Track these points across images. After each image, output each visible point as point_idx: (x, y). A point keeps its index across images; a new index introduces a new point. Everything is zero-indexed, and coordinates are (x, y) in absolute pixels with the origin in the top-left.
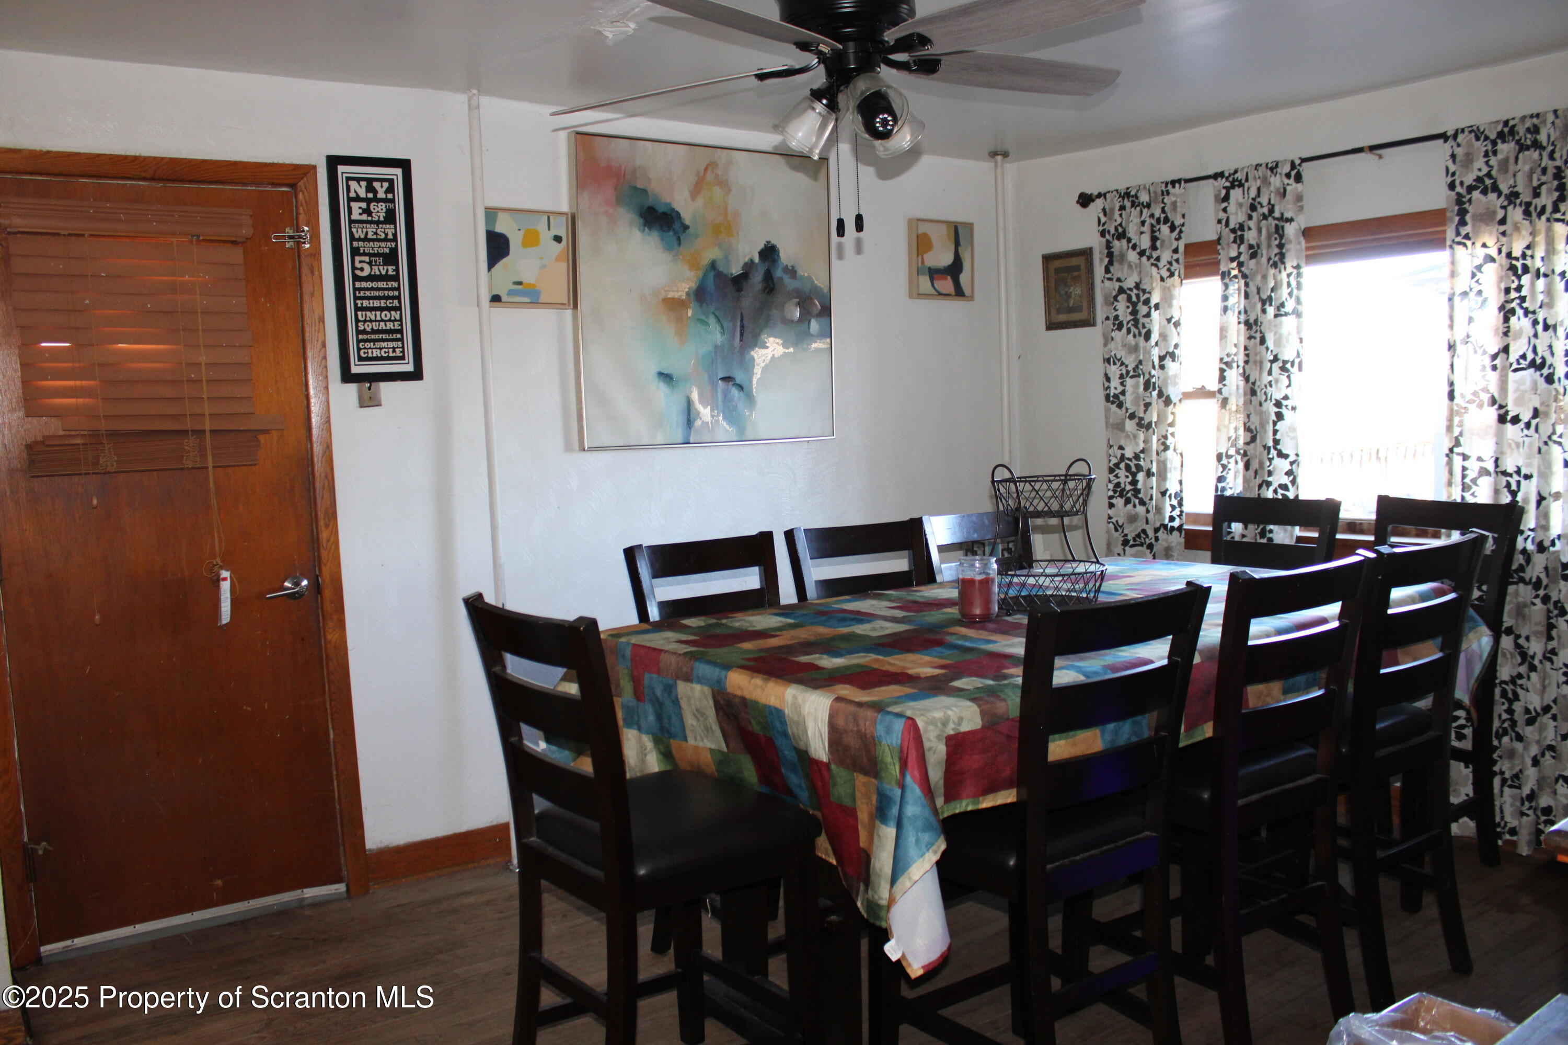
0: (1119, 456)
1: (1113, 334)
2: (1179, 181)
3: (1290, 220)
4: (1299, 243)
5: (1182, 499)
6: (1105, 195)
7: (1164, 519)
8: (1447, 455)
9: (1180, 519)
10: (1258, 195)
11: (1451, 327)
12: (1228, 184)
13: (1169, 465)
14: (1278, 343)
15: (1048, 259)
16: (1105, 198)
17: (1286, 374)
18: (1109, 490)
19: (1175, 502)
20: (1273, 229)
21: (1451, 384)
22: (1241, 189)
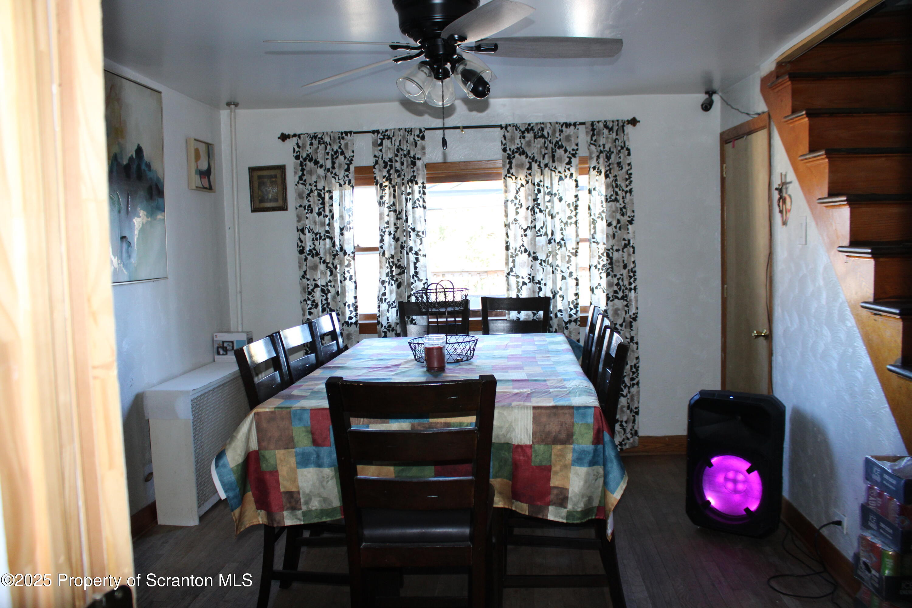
0: (313, 285)
1: (308, 215)
2: (350, 132)
3: (419, 159)
4: (424, 171)
5: (357, 307)
6: (299, 136)
7: (345, 319)
8: (506, 276)
9: (356, 317)
10: (400, 144)
11: (507, 216)
12: (382, 137)
13: (347, 289)
14: (414, 222)
15: (252, 170)
16: (300, 137)
17: (419, 238)
18: (308, 304)
19: (352, 309)
20: (410, 163)
21: (507, 242)
22: (389, 141)
